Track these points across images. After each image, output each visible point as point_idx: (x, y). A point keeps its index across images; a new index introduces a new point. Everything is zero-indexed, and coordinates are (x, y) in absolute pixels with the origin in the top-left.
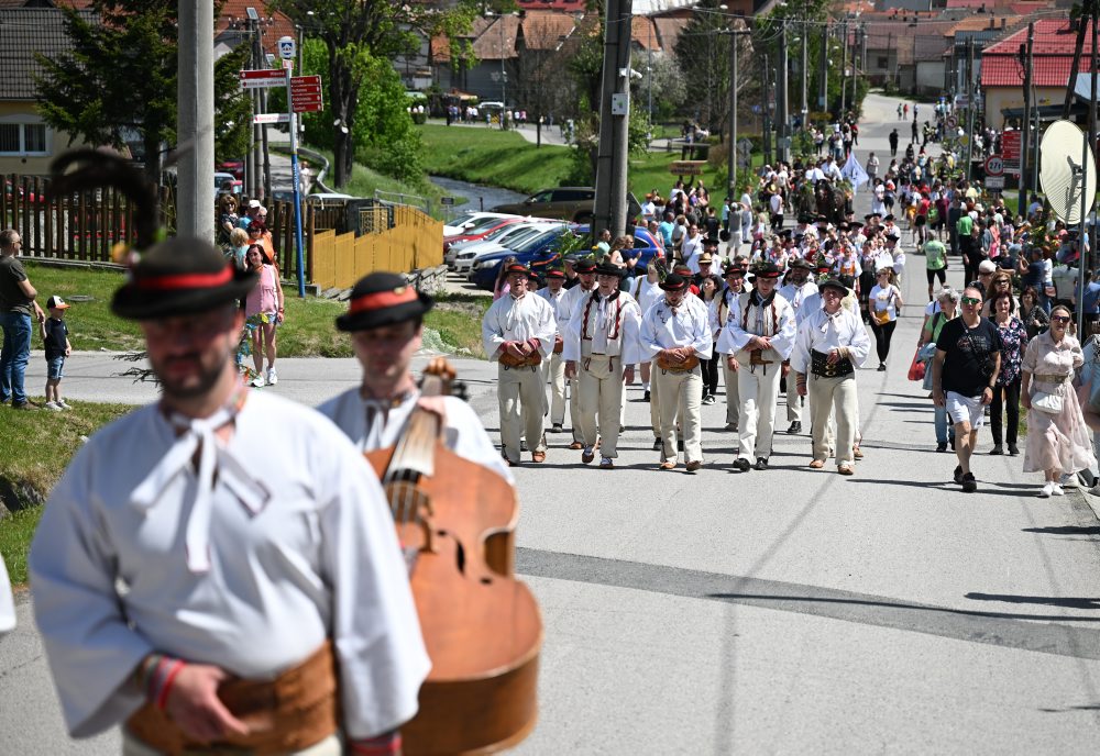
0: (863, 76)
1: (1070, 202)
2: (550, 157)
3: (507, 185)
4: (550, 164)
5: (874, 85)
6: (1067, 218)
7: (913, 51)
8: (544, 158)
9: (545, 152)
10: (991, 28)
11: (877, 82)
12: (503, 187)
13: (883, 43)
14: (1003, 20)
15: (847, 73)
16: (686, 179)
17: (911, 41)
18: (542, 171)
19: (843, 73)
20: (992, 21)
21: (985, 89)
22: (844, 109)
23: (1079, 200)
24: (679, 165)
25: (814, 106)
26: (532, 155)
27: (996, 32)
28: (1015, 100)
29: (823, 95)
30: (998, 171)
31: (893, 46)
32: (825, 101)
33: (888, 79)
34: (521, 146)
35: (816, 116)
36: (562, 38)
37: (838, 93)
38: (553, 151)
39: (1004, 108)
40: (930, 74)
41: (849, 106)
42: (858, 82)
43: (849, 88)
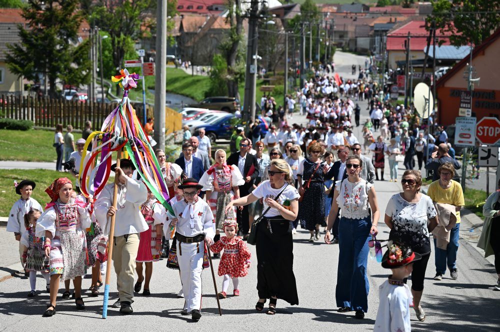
0: (334, 45)
1: (424, 111)
2: (198, 81)
3: (180, 93)
4: (199, 84)
5: (338, 47)
6: (423, 116)
7: (355, 32)
8: (196, 81)
9: (196, 78)
10: (390, 22)
11: (339, 45)
12: (178, 94)
13: (341, 29)
14: (396, 19)
15: (327, 44)
16: (267, 93)
17: (354, 28)
18: (195, 87)
19: (326, 44)
20: (391, 19)
21: (388, 51)
22: (326, 60)
23: (427, 110)
24: (264, 88)
25: (314, 59)
26: (190, 80)
27: (392, 24)
28: (402, 57)
29: (318, 54)
30: (395, 91)
31: (346, 30)
32: (318, 57)
33: (343, 45)
34: (184, 75)
35: (315, 64)
36: (200, 27)
37: (324, 53)
38: (199, 78)
39: (397, 60)
40: (363, 42)
41: (328, 58)
42: (332, 47)
43: (328, 50)
